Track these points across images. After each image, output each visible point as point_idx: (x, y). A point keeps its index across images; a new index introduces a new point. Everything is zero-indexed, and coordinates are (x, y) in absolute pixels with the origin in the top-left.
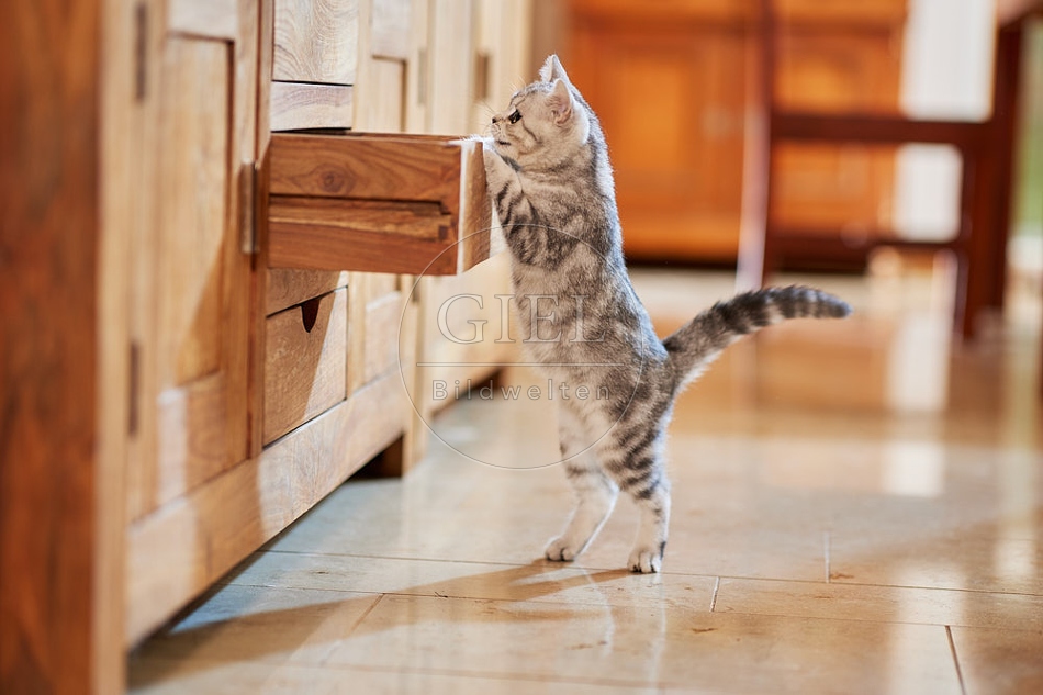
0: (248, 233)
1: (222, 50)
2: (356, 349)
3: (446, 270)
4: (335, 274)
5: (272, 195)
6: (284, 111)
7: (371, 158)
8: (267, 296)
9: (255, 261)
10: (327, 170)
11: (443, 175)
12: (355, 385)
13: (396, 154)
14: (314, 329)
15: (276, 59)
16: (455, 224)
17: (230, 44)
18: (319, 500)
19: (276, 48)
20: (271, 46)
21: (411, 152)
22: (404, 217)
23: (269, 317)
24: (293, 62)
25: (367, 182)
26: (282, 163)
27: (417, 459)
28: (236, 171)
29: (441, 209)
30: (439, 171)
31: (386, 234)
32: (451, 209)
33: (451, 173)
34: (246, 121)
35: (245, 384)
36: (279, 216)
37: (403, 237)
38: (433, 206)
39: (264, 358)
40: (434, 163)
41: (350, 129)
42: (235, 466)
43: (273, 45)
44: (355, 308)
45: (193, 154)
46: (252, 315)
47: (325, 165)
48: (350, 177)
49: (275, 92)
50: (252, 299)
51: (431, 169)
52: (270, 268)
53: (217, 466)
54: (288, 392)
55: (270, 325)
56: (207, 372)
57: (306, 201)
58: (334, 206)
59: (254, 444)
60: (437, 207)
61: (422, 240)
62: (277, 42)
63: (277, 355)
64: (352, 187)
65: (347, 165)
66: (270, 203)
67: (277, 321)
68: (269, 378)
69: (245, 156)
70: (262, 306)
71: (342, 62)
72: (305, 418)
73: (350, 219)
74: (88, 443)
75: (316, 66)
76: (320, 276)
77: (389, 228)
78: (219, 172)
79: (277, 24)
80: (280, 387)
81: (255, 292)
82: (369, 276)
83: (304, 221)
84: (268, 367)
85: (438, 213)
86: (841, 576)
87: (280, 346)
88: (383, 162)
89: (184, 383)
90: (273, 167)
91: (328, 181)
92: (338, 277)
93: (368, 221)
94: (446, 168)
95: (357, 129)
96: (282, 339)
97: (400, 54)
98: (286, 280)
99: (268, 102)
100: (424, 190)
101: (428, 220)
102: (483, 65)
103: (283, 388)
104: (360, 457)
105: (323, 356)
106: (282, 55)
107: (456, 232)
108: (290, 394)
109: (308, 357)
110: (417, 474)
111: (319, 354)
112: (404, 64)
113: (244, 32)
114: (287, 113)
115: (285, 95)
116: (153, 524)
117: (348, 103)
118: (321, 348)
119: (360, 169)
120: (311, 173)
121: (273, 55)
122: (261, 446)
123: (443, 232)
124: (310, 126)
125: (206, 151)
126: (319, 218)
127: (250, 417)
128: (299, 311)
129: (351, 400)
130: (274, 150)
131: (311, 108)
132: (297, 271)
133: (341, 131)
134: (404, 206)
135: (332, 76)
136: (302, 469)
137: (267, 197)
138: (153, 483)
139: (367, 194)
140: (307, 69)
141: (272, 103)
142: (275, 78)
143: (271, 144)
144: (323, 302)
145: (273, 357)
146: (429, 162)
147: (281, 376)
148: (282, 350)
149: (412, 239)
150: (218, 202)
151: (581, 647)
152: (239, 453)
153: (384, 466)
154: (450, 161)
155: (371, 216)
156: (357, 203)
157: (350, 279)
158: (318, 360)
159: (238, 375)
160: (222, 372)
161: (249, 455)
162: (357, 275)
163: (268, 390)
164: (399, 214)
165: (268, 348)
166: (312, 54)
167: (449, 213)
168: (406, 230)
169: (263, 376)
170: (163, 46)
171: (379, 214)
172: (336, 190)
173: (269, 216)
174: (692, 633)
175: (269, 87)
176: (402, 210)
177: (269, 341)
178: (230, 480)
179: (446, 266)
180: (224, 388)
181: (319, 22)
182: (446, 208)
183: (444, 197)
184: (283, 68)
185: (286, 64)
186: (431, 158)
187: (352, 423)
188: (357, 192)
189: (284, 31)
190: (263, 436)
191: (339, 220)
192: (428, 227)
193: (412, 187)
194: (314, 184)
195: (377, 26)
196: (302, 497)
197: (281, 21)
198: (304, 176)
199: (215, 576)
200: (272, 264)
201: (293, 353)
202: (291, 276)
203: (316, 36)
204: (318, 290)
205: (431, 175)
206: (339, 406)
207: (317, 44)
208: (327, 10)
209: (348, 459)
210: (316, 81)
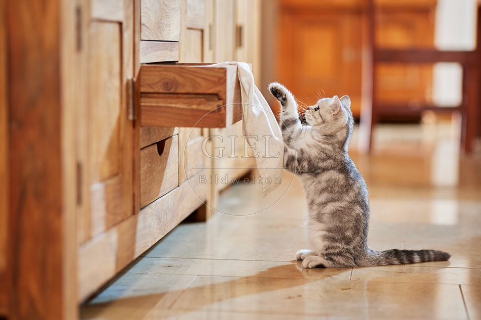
0: (131, 111)
1: (117, 27)
2: (183, 163)
3: (221, 125)
4: (172, 129)
5: (142, 93)
6: (146, 54)
7: (185, 75)
8: (141, 140)
9: (134, 124)
10: (165, 80)
11: (218, 83)
12: (182, 180)
13: (196, 72)
14: (163, 155)
15: (142, 30)
16: (225, 103)
17: (120, 24)
18: (167, 233)
19: (142, 26)
20: (139, 25)
21: (204, 72)
22: (201, 101)
23: (142, 149)
24: (150, 31)
25: (183, 86)
26: (145, 78)
27: (213, 213)
28: (125, 82)
29: (218, 98)
30: (216, 80)
31: (193, 110)
32: (223, 97)
33: (222, 81)
34: (129, 59)
35: (131, 180)
36: (145, 103)
37: (201, 111)
38: (214, 96)
39: (140, 168)
40: (214, 76)
41: (177, 62)
42: (127, 218)
43: (141, 24)
44: (181, 144)
45: (105, 75)
46: (134, 149)
47: (164, 79)
48: (175, 83)
49: (142, 45)
50: (134, 141)
51: (213, 79)
52: (142, 127)
53: (119, 218)
54: (151, 183)
55: (142, 153)
56: (114, 175)
57: (156, 95)
58: (169, 97)
59: (136, 208)
60: (216, 96)
61: (208, 111)
62: (142, 22)
63: (146, 167)
64: (176, 88)
65: (175, 78)
66: (141, 97)
67: (146, 151)
68: (142, 177)
69: (129, 75)
70: (138, 144)
71: (173, 32)
72: (160, 196)
73: (176, 103)
74: (59, 209)
75: (161, 33)
76: (165, 130)
77: (194, 107)
78: (117, 82)
79: (142, 14)
80: (147, 181)
81: (135, 137)
82: (188, 129)
83: (155, 105)
84: (142, 172)
85: (216, 99)
87: (147, 162)
88: (191, 77)
89: (103, 180)
90: (142, 80)
91: (166, 86)
92: (174, 130)
93: (185, 103)
94: (220, 79)
95: (180, 62)
96: (148, 159)
97: (200, 27)
98: (149, 132)
99: (139, 50)
100: (210, 89)
101: (212, 103)
102: (239, 31)
103: (149, 182)
104: (186, 213)
105: (167, 167)
106: (145, 28)
107: (225, 107)
108: (152, 184)
109: (160, 167)
110: (213, 220)
111: (166, 166)
112: (202, 31)
113: (127, 18)
114: (147, 56)
115: (147, 47)
116: (90, 246)
117: (176, 50)
118: (166, 163)
119: (180, 79)
120: (158, 82)
121: (141, 29)
122: (139, 209)
123: (219, 108)
124: (159, 61)
125: (110, 73)
126: (162, 103)
127: (134, 196)
128: (156, 145)
129: (181, 187)
130: (142, 73)
131: (159, 52)
132: (154, 128)
133: (173, 63)
134: (201, 96)
135: (169, 38)
136: (159, 219)
137: (139, 94)
138: (89, 226)
139: (184, 91)
140: (157, 34)
141: (141, 51)
142: (142, 39)
143: (141, 70)
144: (167, 141)
145: (144, 168)
146: (212, 76)
147: (148, 176)
148: (148, 164)
149: (205, 112)
150: (116, 96)
151: (289, 298)
152: (129, 212)
153: (197, 216)
154: (221, 75)
155: (186, 101)
156: (179, 96)
157: (179, 131)
158: (165, 168)
159: (128, 176)
160: (120, 175)
161: (134, 213)
162: (182, 129)
163: (142, 183)
164: (199, 100)
165: (142, 163)
166: (159, 28)
167: (222, 99)
168: (202, 107)
169: (139, 176)
170: (89, 25)
171: (189, 101)
172: (170, 90)
173: (141, 102)
174: (341, 290)
175: (139, 43)
176: (200, 98)
177: (142, 160)
178: (126, 225)
179: (221, 124)
180: (121, 182)
181: (162, 13)
182: (220, 97)
183: (219, 92)
184: (145, 34)
185: (147, 33)
186: (211, 73)
187: (182, 197)
188: (179, 91)
189: (146, 17)
190: (140, 204)
191: (171, 103)
192: (212, 106)
193: (205, 88)
194: (159, 87)
195: (189, 14)
196: (159, 232)
197: (144, 13)
198: (154, 84)
199: (120, 269)
200: (142, 125)
201: (153, 165)
202: (152, 130)
203: (161, 19)
204: (164, 136)
205: (213, 82)
206: (176, 189)
207: (161, 23)
208: (166, 7)
209: (180, 214)
210: (161, 40)
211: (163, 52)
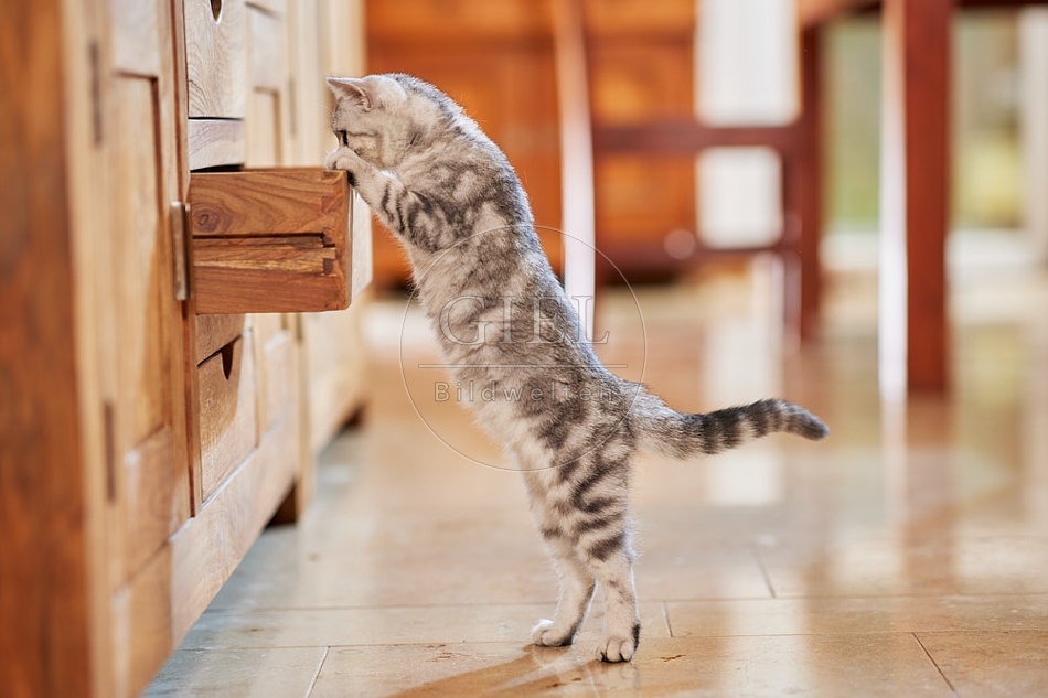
0: (182, 279)
3: (334, 304)
4: (237, 317)
6: (198, 149)
7: (247, 193)
8: (197, 344)
9: (185, 308)
10: (201, 209)
11: (323, 208)
12: (262, 432)
13: (273, 187)
14: (231, 376)
15: (191, 95)
16: (338, 257)
17: (154, 81)
18: (245, 553)
19: (190, 84)
20: (185, 83)
21: (288, 184)
22: (286, 252)
23: (199, 365)
24: (202, 98)
25: (244, 218)
27: (309, 503)
29: (323, 242)
30: (318, 201)
31: (267, 271)
32: (335, 241)
33: (332, 203)
34: (171, 161)
35: (185, 438)
37: (286, 273)
38: (314, 239)
39: (198, 410)
40: (314, 193)
41: (244, 165)
43: (187, 80)
44: (258, 350)
45: (133, 199)
47: (198, 203)
48: (225, 214)
49: (190, 130)
50: (186, 348)
51: (310, 200)
55: (201, 374)
56: (156, 428)
59: (196, 502)
60: (319, 239)
61: (306, 275)
62: (190, 78)
64: (229, 225)
65: (223, 202)
67: (206, 371)
68: (203, 430)
70: (194, 355)
73: (228, 258)
75: (218, 99)
76: (232, 319)
77: (271, 265)
79: (189, 58)
81: (187, 339)
84: (202, 419)
85: (320, 245)
87: (209, 395)
88: (259, 196)
91: (202, 221)
92: (242, 320)
93: (249, 259)
94: (326, 199)
95: (250, 164)
96: (210, 387)
97: (273, 85)
98: (209, 326)
99: (186, 141)
100: (304, 224)
101: (311, 254)
104: (269, 505)
105: (239, 403)
106: (194, 90)
107: (341, 264)
109: (228, 407)
111: (236, 401)
114: (200, 151)
115: (198, 133)
117: (241, 138)
118: (238, 395)
119: (235, 204)
121: (188, 92)
123: (328, 264)
127: (191, 473)
128: (218, 361)
129: (262, 447)
131: (217, 144)
132: (216, 316)
134: (285, 240)
135: (230, 111)
136: (231, 523)
139: (244, 231)
141: (189, 142)
142: (191, 115)
144: (236, 346)
145: (204, 408)
146: (308, 193)
147: (211, 427)
149: (296, 275)
152: (186, 511)
155: (251, 254)
156: (232, 240)
158: (236, 407)
160: (167, 427)
164: (280, 249)
165: (201, 398)
166: (215, 89)
167: (333, 245)
168: (289, 265)
169: (199, 428)
171: (259, 251)
172: (213, 230)
175: (186, 124)
176: (283, 245)
177: (201, 392)
179: (332, 296)
180: (171, 443)
182: (330, 240)
183: (325, 228)
184: (196, 104)
185: (197, 100)
186: (304, 187)
187: (263, 471)
188: (234, 230)
189: (195, 65)
190: (202, 492)
191: (217, 260)
192: (314, 259)
195: (257, 56)
197: (191, 55)
201: (219, 402)
202: (212, 321)
203: (217, 69)
204: (231, 335)
205: (311, 206)
206: (253, 455)
208: (223, 41)
210: (220, 115)
211: (222, 142)
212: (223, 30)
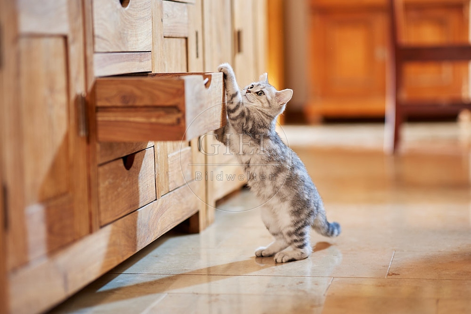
0: (82, 126)
1: (60, 41)
2: (162, 176)
4: (145, 143)
5: (98, 107)
7: (144, 88)
8: (98, 156)
9: (89, 139)
10: (123, 94)
11: (176, 94)
12: (162, 193)
14: (132, 169)
16: (184, 117)
17: (65, 38)
19: (97, 40)
20: (91, 38)
22: (160, 114)
23: (101, 165)
24: (108, 43)
25: (141, 99)
26: (101, 92)
27: (208, 223)
28: (73, 97)
30: (175, 91)
31: (152, 123)
32: (181, 109)
33: (180, 92)
34: (78, 73)
35: (86, 198)
36: (102, 117)
37: (160, 124)
39: (98, 185)
41: (151, 72)
42: (81, 238)
43: (93, 36)
44: (159, 157)
45: (43, 91)
46: (88, 166)
47: (122, 92)
48: (133, 97)
49: (98, 58)
50: (88, 158)
51: (171, 91)
52: (99, 142)
53: (69, 239)
54: (116, 200)
55: (101, 169)
56: (61, 195)
57: (114, 109)
59: (94, 227)
60: (175, 109)
61: (168, 125)
62: (96, 34)
63: (107, 183)
64: (134, 102)
65: (132, 91)
66: (97, 111)
67: (106, 167)
68: (102, 193)
69: (79, 88)
70: (95, 160)
71: (141, 40)
73: (133, 117)
75: (124, 44)
77: (153, 120)
78: (62, 98)
79: (96, 26)
80: (109, 198)
81: (89, 153)
84: (101, 189)
85: (176, 112)
86: (393, 274)
87: (109, 178)
88: (149, 89)
89: (44, 201)
90: (97, 94)
91: (123, 99)
92: (147, 144)
96: (110, 175)
97: (182, 35)
98: (111, 147)
99: (92, 63)
100: (168, 101)
101: (171, 115)
102: (238, 37)
103: (112, 198)
106: (100, 40)
107: (184, 120)
109: (128, 183)
110: (207, 233)
112: (186, 39)
113: (74, 31)
114: (102, 68)
115: (104, 60)
117: (148, 60)
118: (138, 177)
120: (115, 96)
121: (94, 41)
122: (98, 227)
123: (179, 120)
125: (52, 90)
128: (121, 161)
129: (160, 200)
130: (97, 86)
131: (126, 63)
133: (145, 74)
135: (136, 48)
137: (95, 108)
140: (117, 45)
142: (97, 51)
143: (95, 84)
144: (137, 155)
145: (103, 185)
146: (170, 88)
147: (110, 192)
148: (110, 180)
149: (165, 125)
152: (85, 230)
154: (180, 86)
157: (155, 144)
161: (91, 231)
163: (102, 200)
164: (157, 113)
165: (100, 181)
166: (121, 38)
167: (181, 111)
168: (161, 120)
169: (98, 193)
171: (148, 114)
172: (127, 104)
173: (96, 117)
175: (93, 56)
179: (181, 136)
181: (125, 23)
182: (179, 109)
183: (178, 104)
184: (100, 46)
185: (104, 45)
188: (137, 104)
190: (100, 222)
192: (171, 119)
193: (164, 100)
194: (117, 101)
195: (165, 21)
198: (111, 97)
200: (100, 140)
201: (118, 181)
204: (134, 150)
205: (171, 94)
206: (152, 203)
207: (124, 33)
208: (130, 17)
209: (159, 228)
210: (125, 50)
211: (128, 63)
212: (130, 12)
